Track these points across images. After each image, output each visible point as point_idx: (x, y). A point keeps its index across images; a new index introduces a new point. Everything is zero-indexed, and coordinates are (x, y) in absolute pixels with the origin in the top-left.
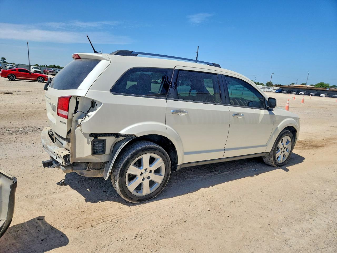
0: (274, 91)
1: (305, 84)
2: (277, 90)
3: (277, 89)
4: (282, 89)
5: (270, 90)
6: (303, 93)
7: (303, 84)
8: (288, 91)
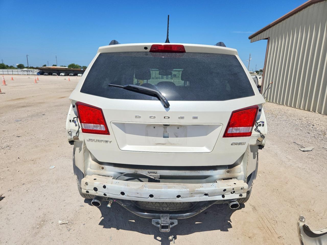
0: (36, 73)
1: (56, 66)
2: (38, 73)
3: (37, 71)
4: (42, 71)
5: (31, 73)
6: (63, 74)
7: (54, 65)
8: (50, 73)
